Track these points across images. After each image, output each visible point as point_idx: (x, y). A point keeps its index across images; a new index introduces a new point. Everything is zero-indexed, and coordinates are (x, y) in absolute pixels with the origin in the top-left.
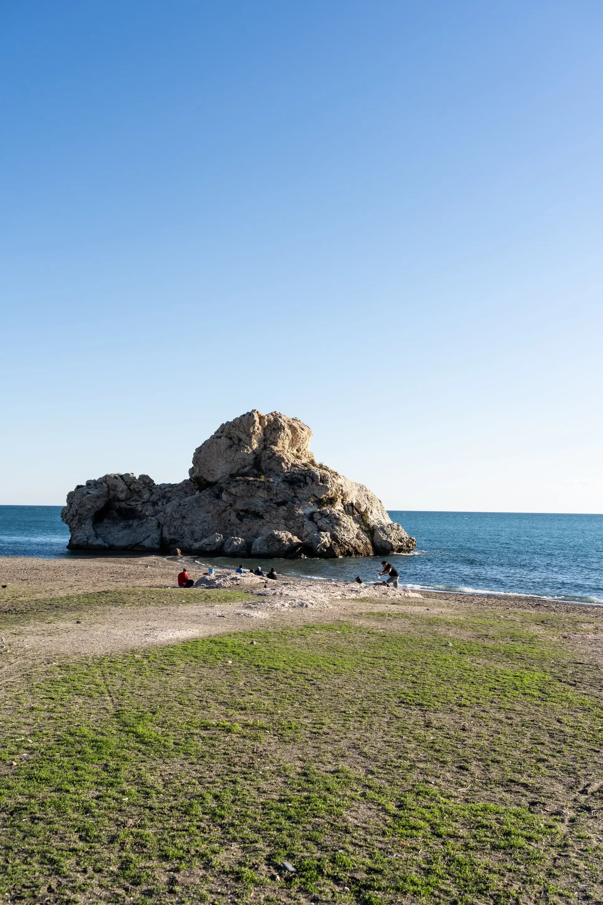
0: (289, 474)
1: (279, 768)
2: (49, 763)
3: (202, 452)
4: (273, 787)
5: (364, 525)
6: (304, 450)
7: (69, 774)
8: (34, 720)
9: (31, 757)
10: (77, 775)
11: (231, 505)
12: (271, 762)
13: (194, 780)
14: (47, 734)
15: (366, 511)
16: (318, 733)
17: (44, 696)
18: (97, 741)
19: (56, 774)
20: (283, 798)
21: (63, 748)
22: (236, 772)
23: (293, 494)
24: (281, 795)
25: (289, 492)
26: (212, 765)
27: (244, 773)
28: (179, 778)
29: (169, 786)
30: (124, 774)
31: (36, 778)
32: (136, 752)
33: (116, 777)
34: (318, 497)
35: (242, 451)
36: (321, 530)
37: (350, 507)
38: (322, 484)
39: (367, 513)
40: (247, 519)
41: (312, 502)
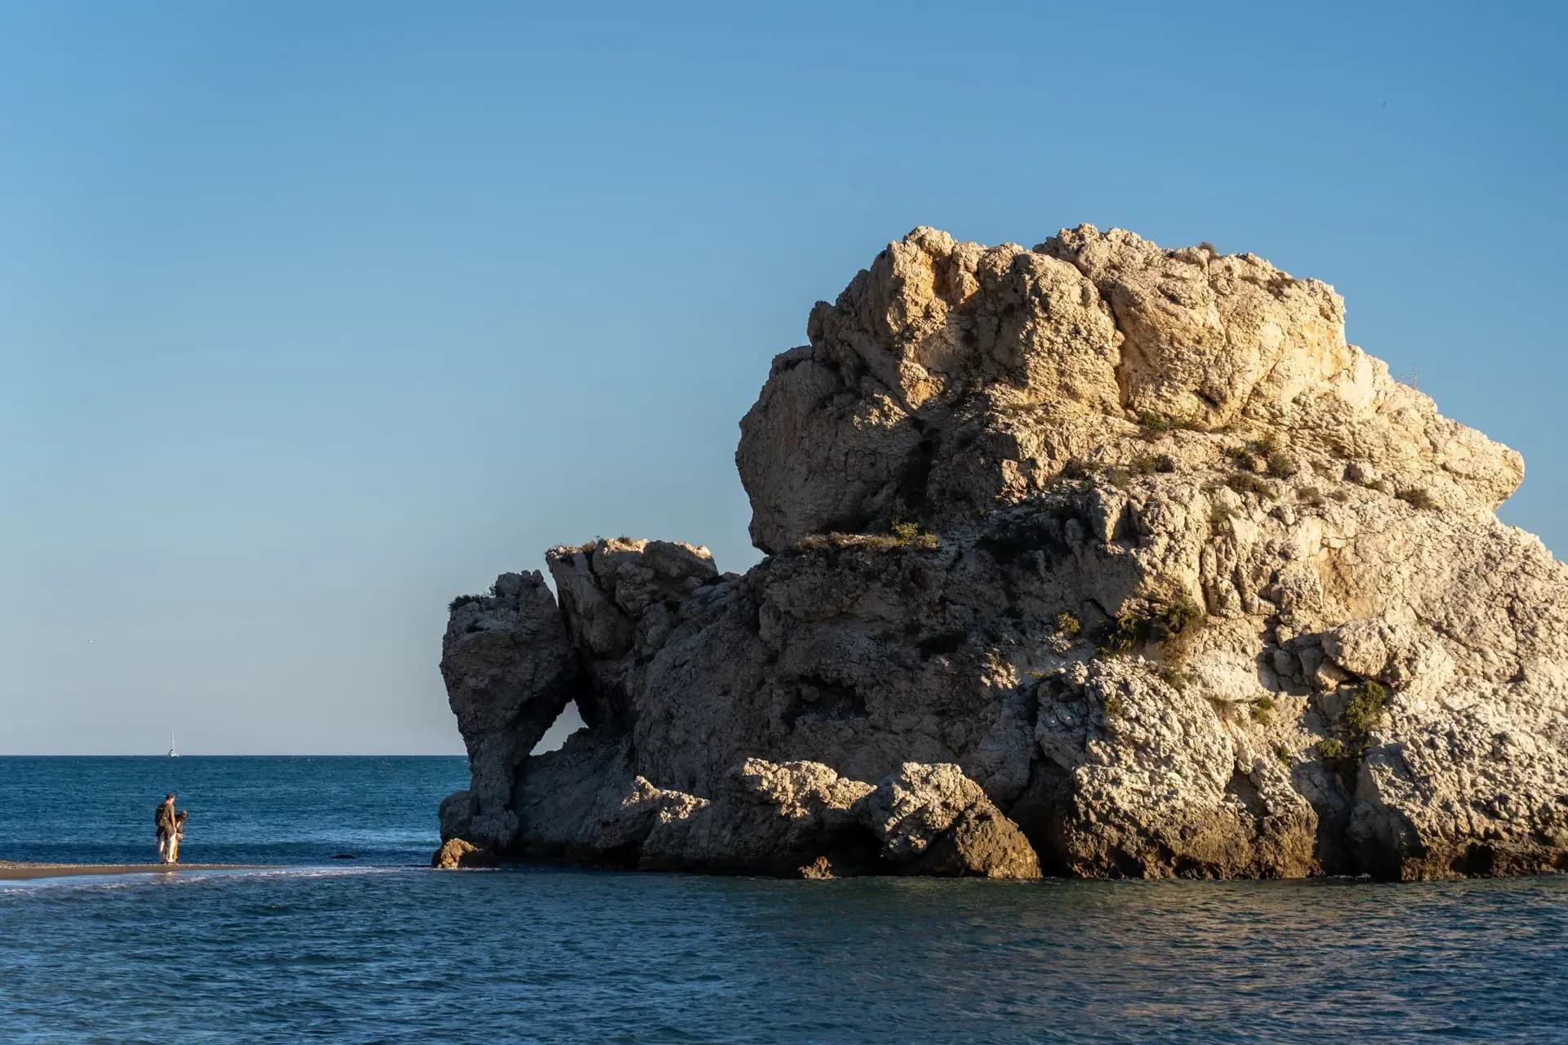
0: (1020, 513)
11: (776, 657)
15: (1390, 674)
23: (1001, 603)
34: (1108, 610)
35: (856, 419)
36: (1041, 759)
37: (1305, 655)
38: (1118, 550)
39: (1388, 683)
40: (810, 718)
41: (1072, 637)
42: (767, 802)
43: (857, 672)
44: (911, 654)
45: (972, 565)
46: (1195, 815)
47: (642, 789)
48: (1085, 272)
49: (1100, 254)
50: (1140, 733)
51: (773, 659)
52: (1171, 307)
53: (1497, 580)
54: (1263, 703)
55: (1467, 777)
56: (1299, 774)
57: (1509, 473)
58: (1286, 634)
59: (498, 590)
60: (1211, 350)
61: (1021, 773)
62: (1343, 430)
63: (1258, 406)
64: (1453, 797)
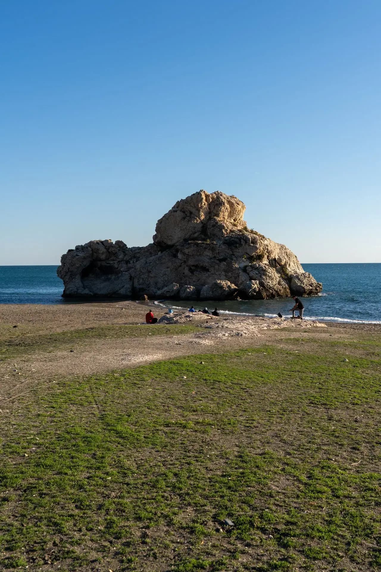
0: (228, 238)
1: (222, 452)
2: (52, 454)
3: (163, 223)
4: (217, 466)
5: (284, 274)
6: (240, 219)
7: (67, 461)
8: (40, 423)
9: (38, 450)
10: (73, 462)
11: (185, 262)
12: (216, 448)
13: (159, 463)
14: (50, 433)
15: (285, 265)
16: (250, 426)
17: (47, 406)
18: (87, 437)
19: (57, 462)
20: (224, 474)
21: (62, 443)
22: (190, 457)
23: (231, 253)
24: (223, 472)
25: (228, 251)
26: (173, 452)
27: (196, 457)
28: (148, 462)
29: (141, 468)
30: (107, 460)
31: (42, 465)
32: (116, 444)
33: (102, 463)
34: (250, 254)
35: (192, 221)
37: (273, 262)
38: (252, 244)
40: (197, 272)
41: (246, 259)
43: (207, 264)
44: (218, 262)
46: (279, 288)
52: (238, 205)
56: (282, 280)
58: (271, 258)
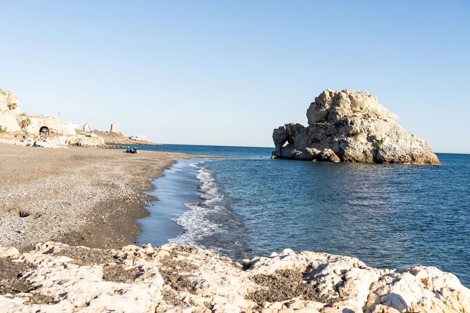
0: (338, 121)
5: (374, 147)
25: (335, 130)
34: (349, 132)
35: (320, 110)
36: (341, 149)
37: (372, 138)
38: (350, 125)
39: (382, 141)
40: (314, 143)
41: (344, 135)
42: (309, 153)
43: (319, 138)
44: (326, 137)
45: (333, 127)
46: (358, 156)
47: (295, 151)
48: (347, 94)
49: (348, 92)
50: (352, 146)
51: (310, 137)
52: (357, 98)
53: (395, 130)
54: (367, 143)
55: (391, 152)
56: (371, 151)
57: (397, 118)
58: (370, 135)
59: (279, 128)
60: (362, 103)
61: (338, 150)
62: (377, 113)
63: (367, 109)
64: (389, 155)
